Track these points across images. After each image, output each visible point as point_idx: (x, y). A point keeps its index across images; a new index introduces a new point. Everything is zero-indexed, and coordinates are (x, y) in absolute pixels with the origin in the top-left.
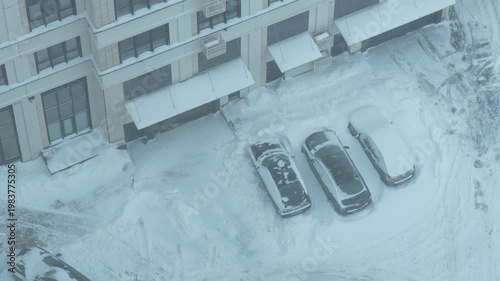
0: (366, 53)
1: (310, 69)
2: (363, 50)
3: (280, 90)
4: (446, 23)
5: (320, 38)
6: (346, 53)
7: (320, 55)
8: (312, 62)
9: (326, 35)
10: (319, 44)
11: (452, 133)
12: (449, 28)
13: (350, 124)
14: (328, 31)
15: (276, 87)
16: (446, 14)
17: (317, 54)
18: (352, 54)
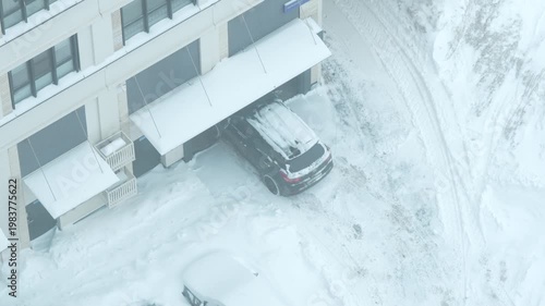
0: (192, 162)
1: (101, 205)
2: (186, 158)
3: (55, 249)
4: (320, 90)
5: (110, 149)
6: (159, 167)
7: (115, 179)
8: (104, 193)
9: (120, 143)
10: (111, 161)
11: (360, 272)
12: (327, 98)
13: (186, 288)
14: (122, 136)
15: (49, 245)
16: (317, 76)
17: (109, 178)
18: (169, 167)
